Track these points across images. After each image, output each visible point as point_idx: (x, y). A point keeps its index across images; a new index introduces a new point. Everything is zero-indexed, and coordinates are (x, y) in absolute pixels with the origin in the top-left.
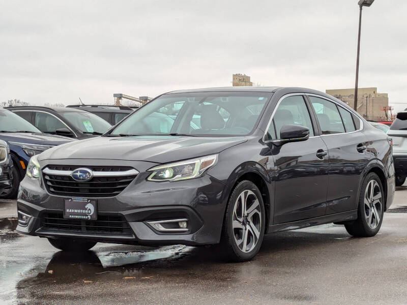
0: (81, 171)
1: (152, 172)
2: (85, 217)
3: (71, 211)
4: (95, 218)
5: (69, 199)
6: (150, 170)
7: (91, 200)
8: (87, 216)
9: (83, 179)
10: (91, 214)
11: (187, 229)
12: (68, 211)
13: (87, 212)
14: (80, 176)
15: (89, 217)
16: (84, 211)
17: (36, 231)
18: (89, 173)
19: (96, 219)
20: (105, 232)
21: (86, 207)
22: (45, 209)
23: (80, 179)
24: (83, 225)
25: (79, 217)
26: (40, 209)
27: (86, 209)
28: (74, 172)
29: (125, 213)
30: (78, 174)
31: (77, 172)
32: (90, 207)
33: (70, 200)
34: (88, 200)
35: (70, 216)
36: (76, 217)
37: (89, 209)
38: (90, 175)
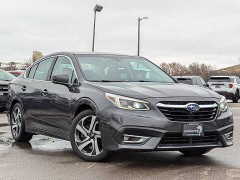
0: (192, 105)
2: (196, 135)
3: (187, 131)
8: (198, 133)
9: (195, 110)
10: (200, 133)
12: (185, 131)
16: (196, 131)
17: (158, 147)
18: (198, 106)
19: (204, 135)
23: (193, 110)
27: (197, 129)
28: (188, 106)
29: (219, 130)
30: (191, 107)
33: (187, 124)
34: (199, 123)
35: (187, 135)
36: (191, 135)
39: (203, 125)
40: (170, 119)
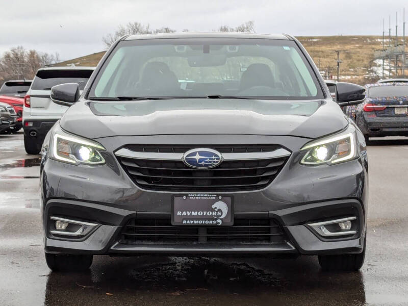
0: (201, 153)
1: (306, 151)
2: (211, 222)
3: (184, 213)
4: (230, 222)
5: (181, 196)
6: (303, 149)
7: (223, 196)
8: (216, 220)
9: (205, 165)
10: (221, 217)
11: (354, 232)
12: (179, 213)
13: (214, 213)
14: (201, 160)
15: (219, 221)
16: (209, 213)
17: (112, 248)
18: (216, 155)
19: (232, 224)
20: (241, 243)
21: (213, 207)
22: (135, 212)
23: (201, 165)
24: (203, 234)
25: (200, 222)
26: (124, 213)
27: (213, 210)
29: (281, 213)
30: (197, 157)
31: (194, 154)
32: (222, 207)
33: (184, 198)
34: (218, 195)
35: (184, 222)
36: (196, 222)
37: (219, 210)
38: (219, 159)
39: (229, 199)
40: (140, 185)
